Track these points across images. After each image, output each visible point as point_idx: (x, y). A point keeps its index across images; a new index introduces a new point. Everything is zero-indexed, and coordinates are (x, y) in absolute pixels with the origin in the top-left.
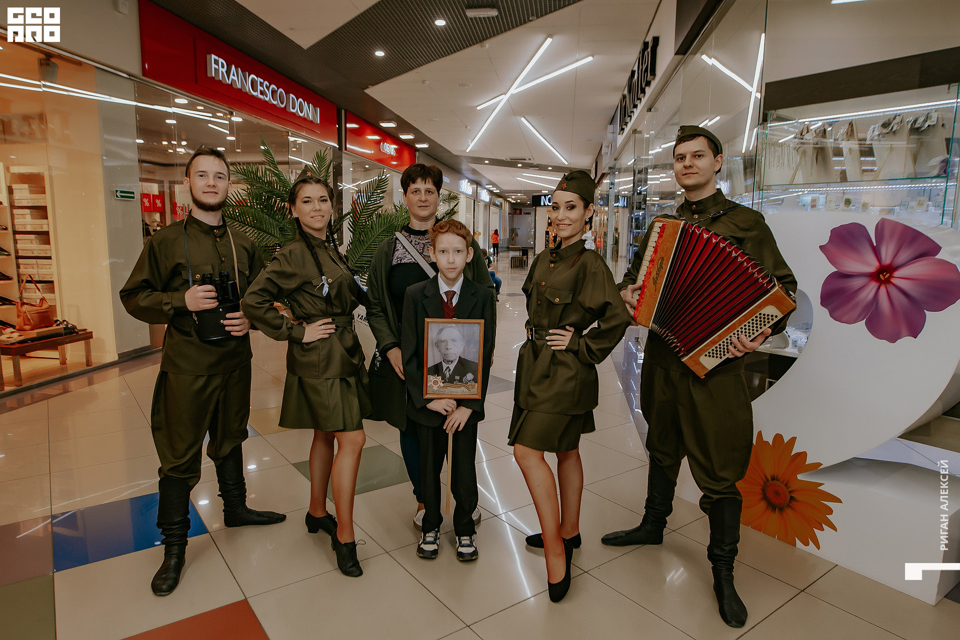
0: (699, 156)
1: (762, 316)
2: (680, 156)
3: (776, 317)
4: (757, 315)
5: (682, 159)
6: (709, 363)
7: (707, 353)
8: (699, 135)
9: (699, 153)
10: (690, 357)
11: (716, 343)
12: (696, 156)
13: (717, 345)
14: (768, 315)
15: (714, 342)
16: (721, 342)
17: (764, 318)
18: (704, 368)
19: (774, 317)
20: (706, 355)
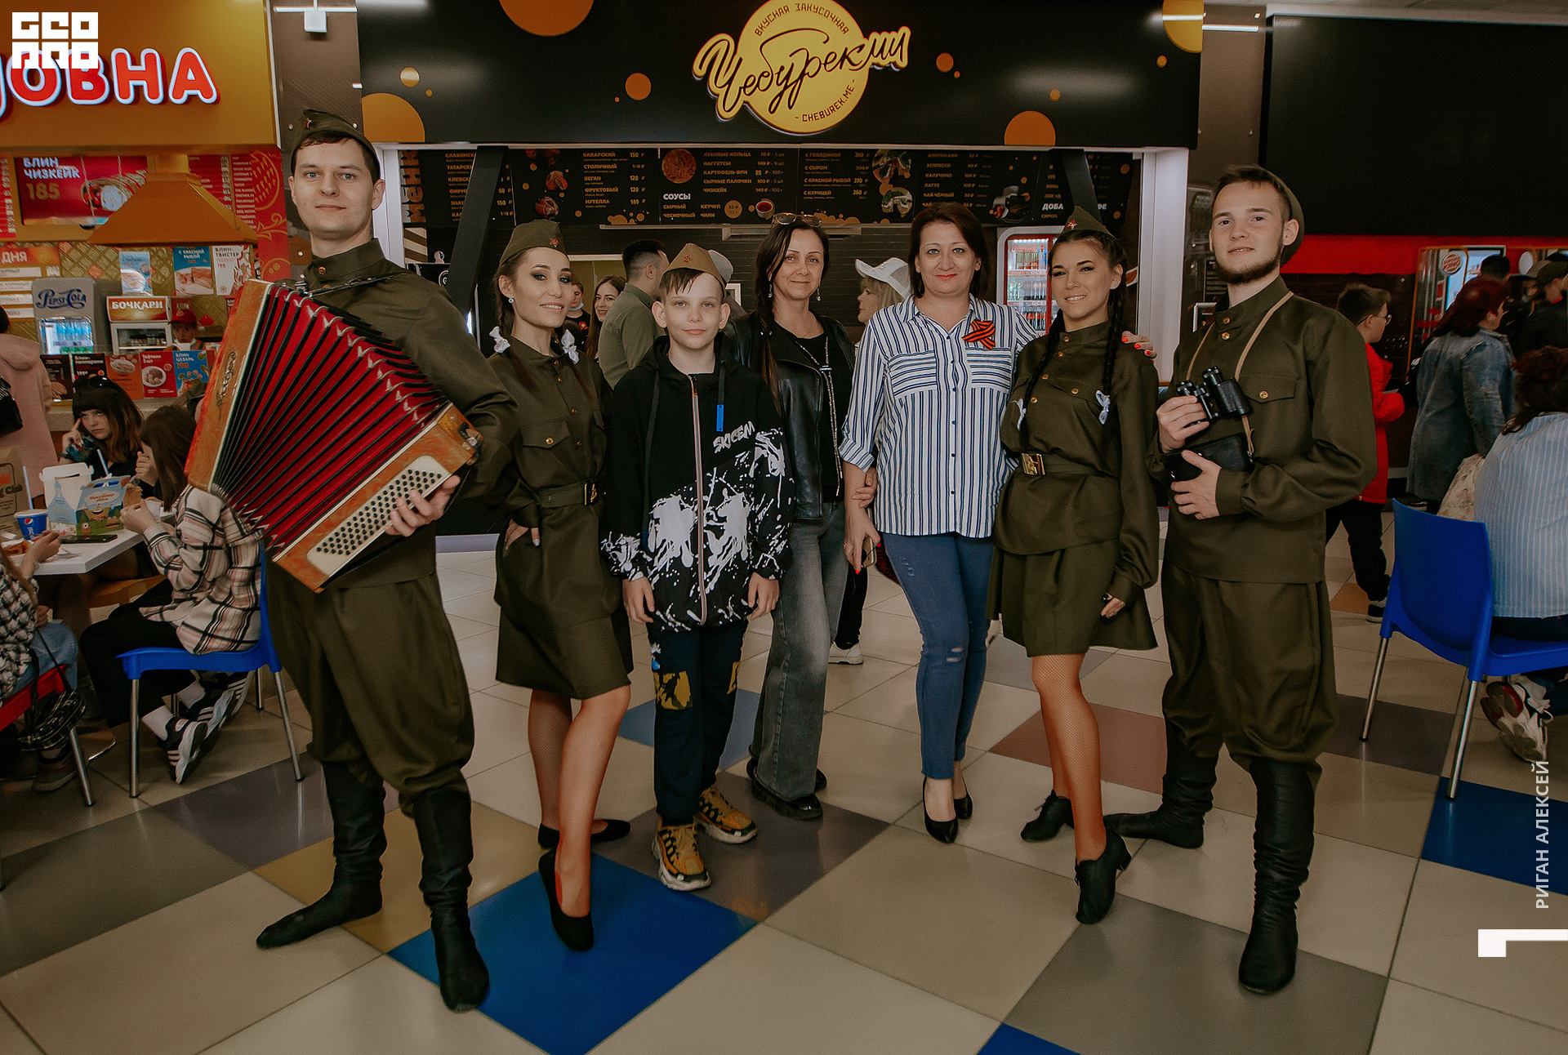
0: (349, 176)
1: (413, 474)
2: (311, 170)
3: (439, 476)
4: (405, 472)
5: (313, 174)
6: (329, 564)
7: (319, 545)
8: (349, 137)
9: (348, 171)
10: (289, 554)
11: (335, 525)
12: (342, 174)
13: (337, 529)
14: (424, 474)
15: (330, 525)
16: (344, 524)
17: (418, 479)
18: (317, 572)
19: (435, 477)
20: (319, 550)
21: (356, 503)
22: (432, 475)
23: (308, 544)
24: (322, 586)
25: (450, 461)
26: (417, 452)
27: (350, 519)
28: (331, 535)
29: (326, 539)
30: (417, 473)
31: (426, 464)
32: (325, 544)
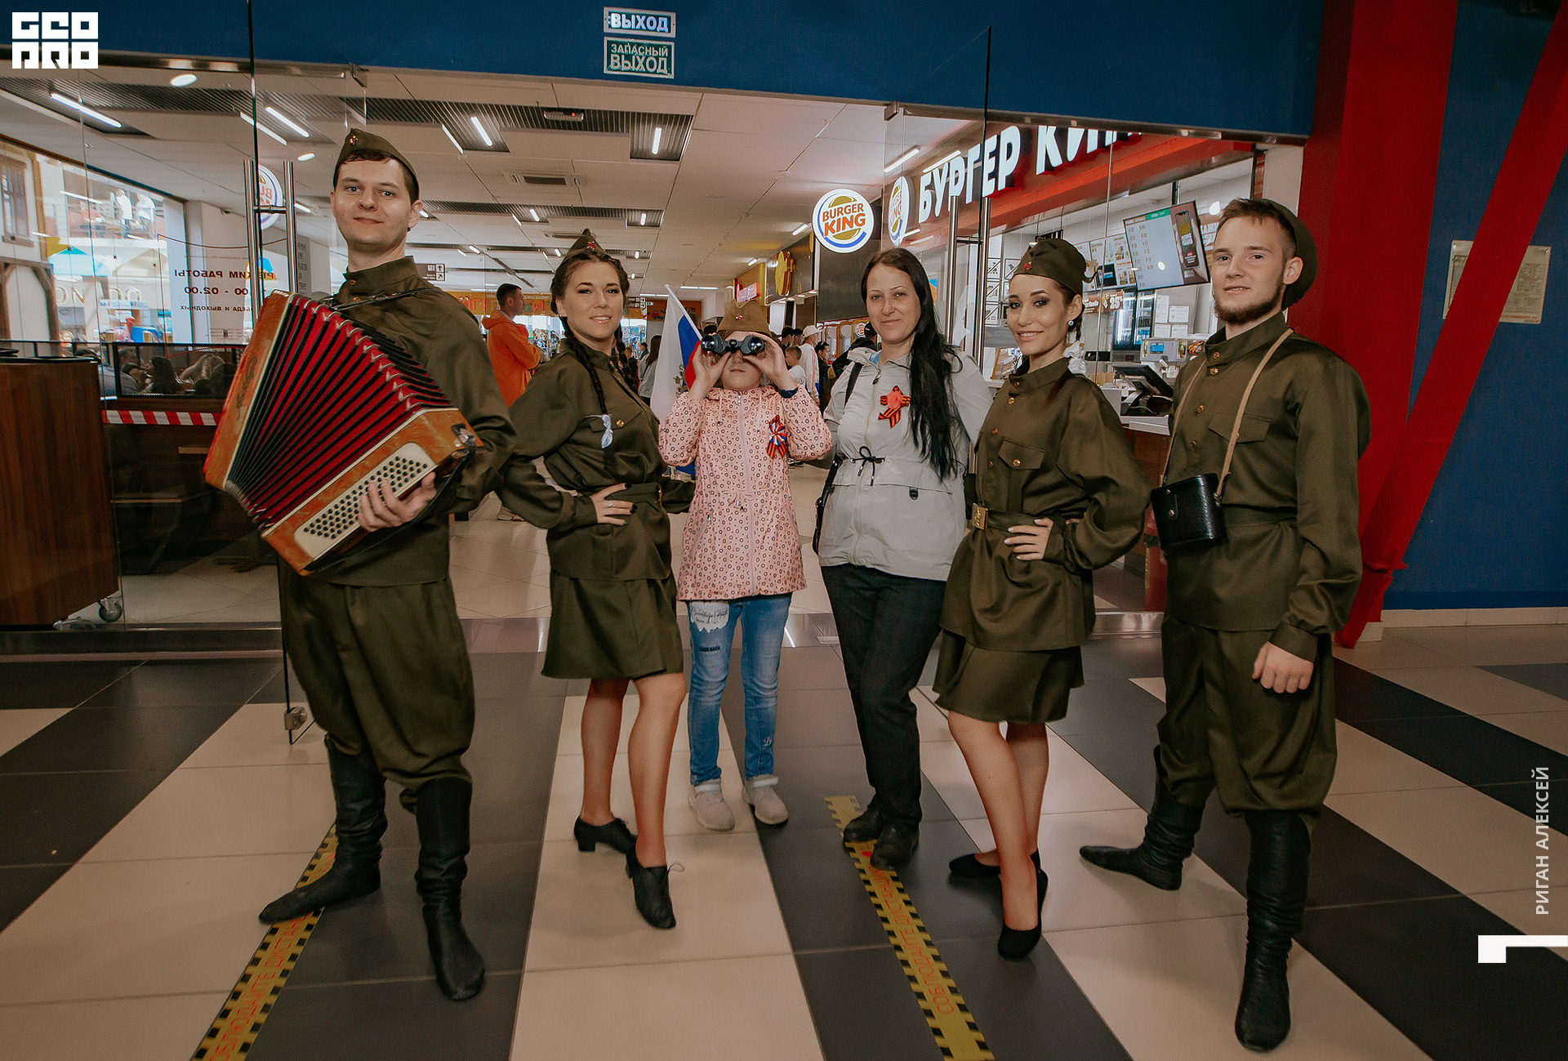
21: (343, 484)
22: (418, 464)
23: (295, 522)
24: (306, 568)
25: (436, 451)
26: (405, 439)
27: (337, 501)
28: (318, 515)
29: (313, 520)
30: (404, 461)
31: (412, 452)
32: (312, 525)
